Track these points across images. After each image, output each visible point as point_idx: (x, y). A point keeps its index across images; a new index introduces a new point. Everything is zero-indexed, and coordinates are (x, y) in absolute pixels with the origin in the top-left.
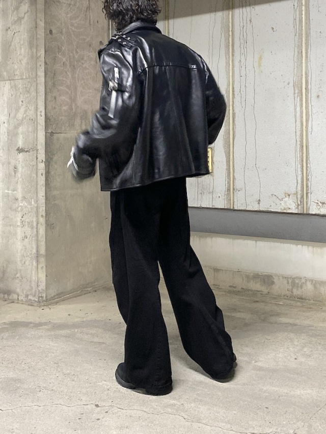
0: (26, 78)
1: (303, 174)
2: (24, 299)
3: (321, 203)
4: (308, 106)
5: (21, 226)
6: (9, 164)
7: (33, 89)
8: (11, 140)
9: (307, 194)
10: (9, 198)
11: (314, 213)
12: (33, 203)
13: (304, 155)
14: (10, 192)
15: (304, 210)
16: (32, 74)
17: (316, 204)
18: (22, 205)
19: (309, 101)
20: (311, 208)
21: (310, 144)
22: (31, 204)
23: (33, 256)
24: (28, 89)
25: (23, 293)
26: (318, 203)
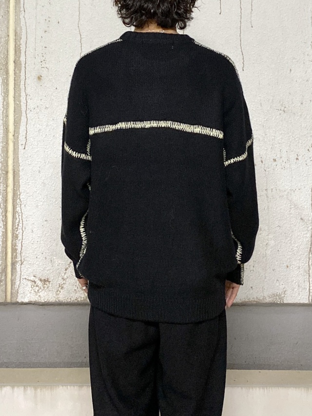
1: (6, 226)
3: (41, 280)
4: (20, 96)
9: (13, 264)
11: (26, 300)
13: (10, 189)
15: (6, 296)
17: (30, 283)
19: (22, 86)
20: (21, 291)
21: (21, 168)
26: (35, 282)
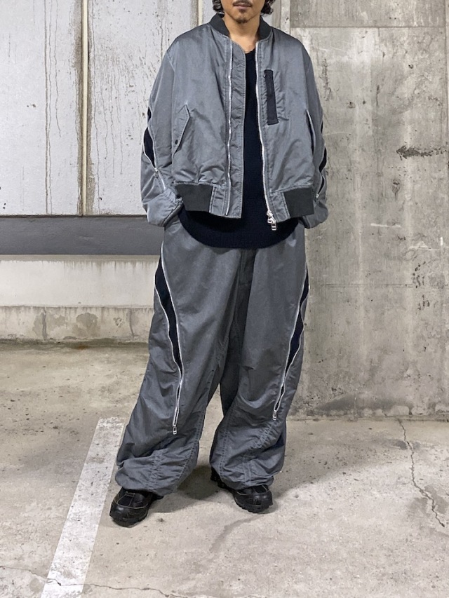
0: (419, 26)
2: (425, 413)
5: (414, 286)
6: (379, 176)
7: (436, 46)
8: (384, 134)
10: (383, 236)
12: (442, 244)
14: (384, 226)
16: (434, 20)
18: (416, 248)
22: (437, 245)
23: (444, 335)
24: (424, 46)
25: (423, 402)
